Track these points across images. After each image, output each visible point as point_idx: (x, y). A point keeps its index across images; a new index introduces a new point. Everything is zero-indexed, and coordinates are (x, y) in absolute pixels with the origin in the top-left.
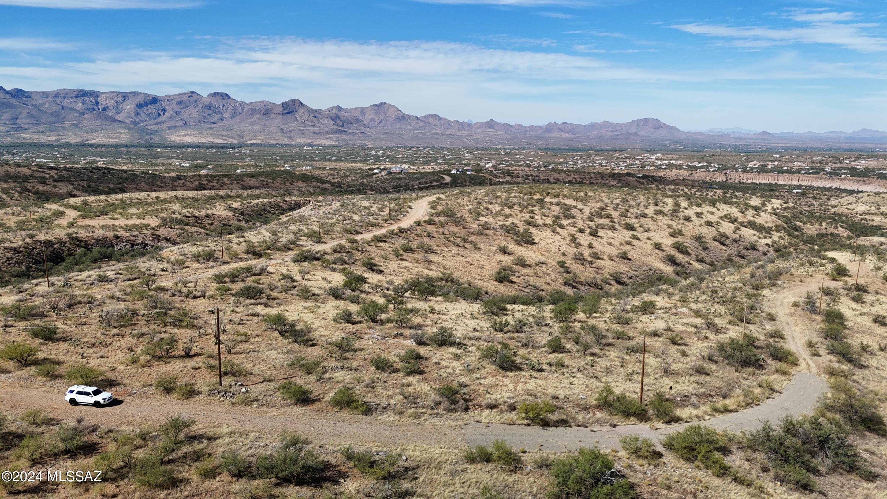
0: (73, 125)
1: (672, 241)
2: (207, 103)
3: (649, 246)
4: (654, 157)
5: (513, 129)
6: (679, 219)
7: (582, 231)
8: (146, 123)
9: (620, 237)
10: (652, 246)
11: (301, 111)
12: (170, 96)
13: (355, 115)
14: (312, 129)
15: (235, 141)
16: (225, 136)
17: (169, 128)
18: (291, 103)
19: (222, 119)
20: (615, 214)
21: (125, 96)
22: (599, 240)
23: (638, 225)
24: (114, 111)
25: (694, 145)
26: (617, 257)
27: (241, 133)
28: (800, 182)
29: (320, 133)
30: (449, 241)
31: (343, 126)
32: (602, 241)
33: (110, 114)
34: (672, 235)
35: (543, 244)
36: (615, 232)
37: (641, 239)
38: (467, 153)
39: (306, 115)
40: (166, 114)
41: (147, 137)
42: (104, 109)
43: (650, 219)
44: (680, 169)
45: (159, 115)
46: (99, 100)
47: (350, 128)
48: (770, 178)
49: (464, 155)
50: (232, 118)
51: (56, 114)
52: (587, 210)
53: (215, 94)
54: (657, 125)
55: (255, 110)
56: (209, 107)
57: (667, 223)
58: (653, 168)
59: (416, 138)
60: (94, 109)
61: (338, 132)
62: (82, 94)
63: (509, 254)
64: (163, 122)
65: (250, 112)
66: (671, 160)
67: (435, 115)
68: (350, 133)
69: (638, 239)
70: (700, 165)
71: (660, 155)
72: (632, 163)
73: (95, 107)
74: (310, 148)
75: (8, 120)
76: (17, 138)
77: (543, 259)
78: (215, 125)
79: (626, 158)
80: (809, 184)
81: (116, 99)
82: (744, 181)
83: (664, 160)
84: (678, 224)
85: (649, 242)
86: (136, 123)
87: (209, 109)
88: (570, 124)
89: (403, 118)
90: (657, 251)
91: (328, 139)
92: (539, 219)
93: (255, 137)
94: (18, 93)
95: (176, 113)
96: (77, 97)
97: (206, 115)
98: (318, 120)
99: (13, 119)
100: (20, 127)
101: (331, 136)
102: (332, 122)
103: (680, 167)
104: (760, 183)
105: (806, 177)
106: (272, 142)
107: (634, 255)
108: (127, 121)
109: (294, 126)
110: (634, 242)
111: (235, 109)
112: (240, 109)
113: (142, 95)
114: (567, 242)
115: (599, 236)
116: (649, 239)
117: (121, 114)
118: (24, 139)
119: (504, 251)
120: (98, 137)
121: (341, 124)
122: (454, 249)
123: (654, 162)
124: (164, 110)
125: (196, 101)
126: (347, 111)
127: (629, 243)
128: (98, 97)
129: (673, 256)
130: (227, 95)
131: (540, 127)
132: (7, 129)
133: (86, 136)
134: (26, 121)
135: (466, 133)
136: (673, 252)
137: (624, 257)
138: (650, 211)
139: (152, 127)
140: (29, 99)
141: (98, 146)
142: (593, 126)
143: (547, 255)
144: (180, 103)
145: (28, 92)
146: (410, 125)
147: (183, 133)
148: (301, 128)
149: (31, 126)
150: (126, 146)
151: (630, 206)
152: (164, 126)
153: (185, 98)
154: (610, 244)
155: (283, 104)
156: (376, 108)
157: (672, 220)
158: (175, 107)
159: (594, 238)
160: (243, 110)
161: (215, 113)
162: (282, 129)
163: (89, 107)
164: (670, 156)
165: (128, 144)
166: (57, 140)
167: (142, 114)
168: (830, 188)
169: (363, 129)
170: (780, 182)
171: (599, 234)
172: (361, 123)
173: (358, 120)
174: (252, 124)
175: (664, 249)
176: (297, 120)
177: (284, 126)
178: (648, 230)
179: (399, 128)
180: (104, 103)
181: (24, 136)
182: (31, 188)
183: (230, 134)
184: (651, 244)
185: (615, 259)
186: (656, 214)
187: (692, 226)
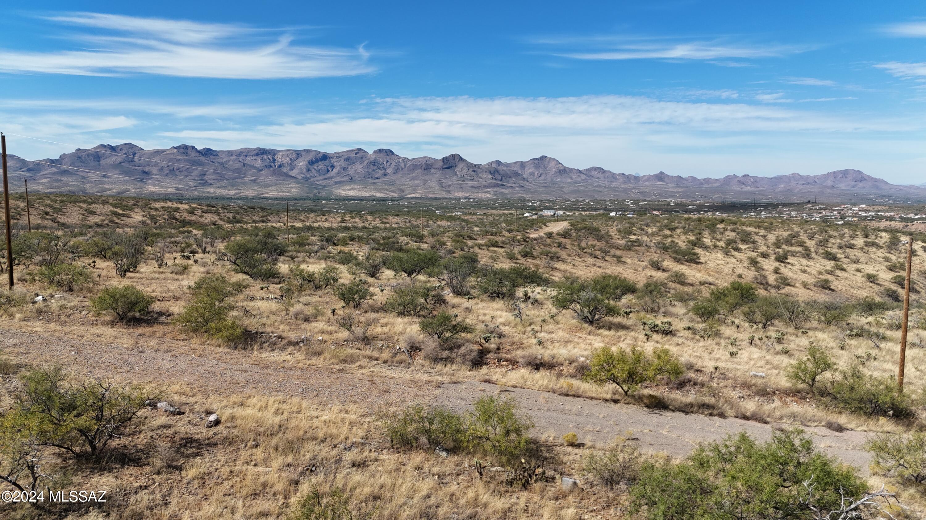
0: (252, 180)
1: (891, 275)
2: (372, 160)
3: (859, 278)
4: (857, 209)
5: (685, 182)
6: (900, 252)
7: (765, 255)
8: (316, 179)
9: (818, 265)
10: (863, 279)
11: (461, 165)
12: (338, 153)
13: (515, 169)
14: (470, 183)
15: (396, 195)
16: (387, 190)
17: (336, 183)
18: (451, 158)
19: (385, 175)
20: (811, 244)
21: (298, 154)
22: (790, 266)
23: (843, 256)
24: (288, 168)
25: (908, 199)
26: (815, 286)
27: (402, 187)
29: (478, 187)
30: (585, 253)
31: (501, 180)
32: (794, 268)
33: (285, 171)
34: (891, 269)
35: (711, 265)
36: (811, 260)
37: (848, 270)
38: (632, 203)
39: (465, 170)
40: (334, 170)
41: (315, 191)
42: (280, 166)
43: (860, 251)
44: (891, 220)
45: (328, 171)
46: (276, 157)
47: (508, 182)
49: (628, 205)
50: (394, 173)
51: (238, 171)
52: (772, 238)
53: (380, 151)
54: (860, 177)
55: (416, 165)
56: (374, 163)
57: (883, 255)
58: (855, 219)
59: (577, 191)
60: (271, 166)
61: (497, 186)
62: (261, 152)
63: (664, 270)
64: (331, 178)
65: (412, 167)
66: (879, 211)
67: (599, 168)
68: (509, 187)
69: (843, 270)
70: (917, 217)
71: (864, 206)
72: (827, 214)
73: (272, 164)
74: (467, 200)
75: (197, 176)
76: (203, 192)
77: (711, 279)
78: (378, 180)
79: (821, 209)
81: (290, 156)
83: (870, 211)
84: (900, 257)
85: (859, 274)
86: (307, 179)
87: (374, 165)
88: (752, 177)
89: (564, 171)
90: (871, 284)
91: (485, 192)
92: (707, 241)
93: (415, 191)
94: (208, 152)
95: (344, 169)
96: (257, 155)
97: (370, 170)
98: (477, 174)
99: (201, 175)
100: (206, 182)
101: (489, 190)
102: (490, 176)
103: (891, 219)
106: (431, 196)
107: (839, 286)
108: (300, 177)
109: (453, 180)
110: (838, 272)
111: (398, 164)
112: (402, 165)
113: (314, 153)
114: (746, 265)
115: (789, 263)
116: (858, 270)
117: (294, 171)
118: (208, 193)
119: (657, 266)
120: (272, 191)
121: (500, 178)
122: (590, 260)
123: (856, 214)
124: (333, 167)
125: (362, 158)
126: (507, 165)
127: (830, 273)
128: (275, 154)
129: (895, 292)
130: (391, 151)
131: (717, 180)
132: (195, 184)
133: (263, 190)
134: (211, 177)
135: (631, 186)
136: (894, 287)
137: (825, 286)
138: (859, 242)
139: (321, 182)
140: (216, 157)
141: (271, 199)
142: (779, 179)
143: (717, 275)
144: (347, 159)
145: (216, 151)
146: (572, 178)
147: (348, 187)
148: (460, 182)
149: (215, 181)
150: (296, 199)
151: (830, 236)
152: (331, 182)
153: (353, 155)
154: (804, 272)
155: (443, 159)
156: (536, 162)
157: (890, 253)
158: (342, 163)
159: (783, 264)
160: (405, 165)
161: (379, 169)
162: (441, 184)
163: (266, 164)
164: (876, 208)
165: (297, 197)
166: (236, 194)
167: (313, 170)
169: (521, 182)
171: (789, 261)
172: (520, 177)
173: (516, 174)
174: (413, 179)
175: (881, 283)
176: (456, 174)
177: (443, 181)
178: (857, 261)
179: (560, 182)
180: (280, 160)
181: (209, 190)
182: (178, 217)
183: (392, 188)
184: (863, 276)
185: (812, 287)
186: (866, 245)
187: (918, 261)
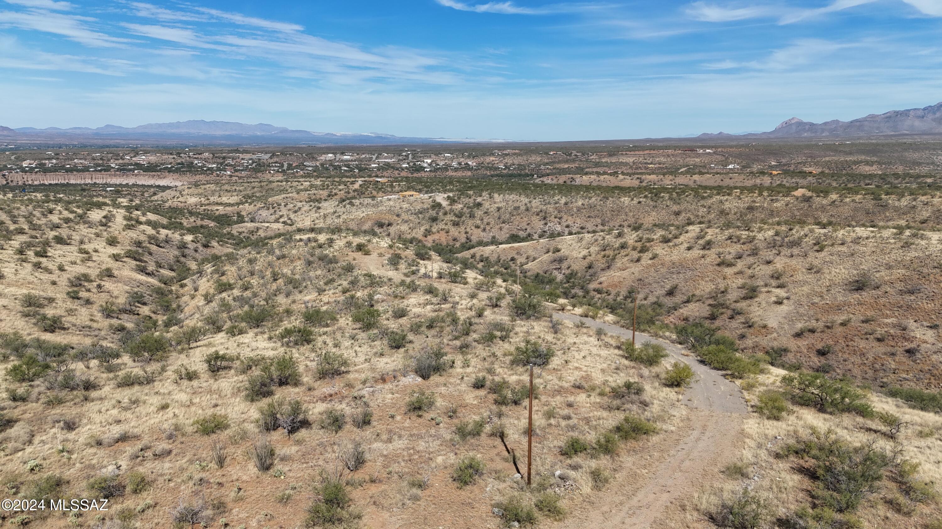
28: (94, 181)
48: (60, 178)
80: (104, 182)
82: (30, 182)
104: (50, 184)
105: (99, 175)
168: (127, 184)
170: (72, 182)
171: (49, 254)
